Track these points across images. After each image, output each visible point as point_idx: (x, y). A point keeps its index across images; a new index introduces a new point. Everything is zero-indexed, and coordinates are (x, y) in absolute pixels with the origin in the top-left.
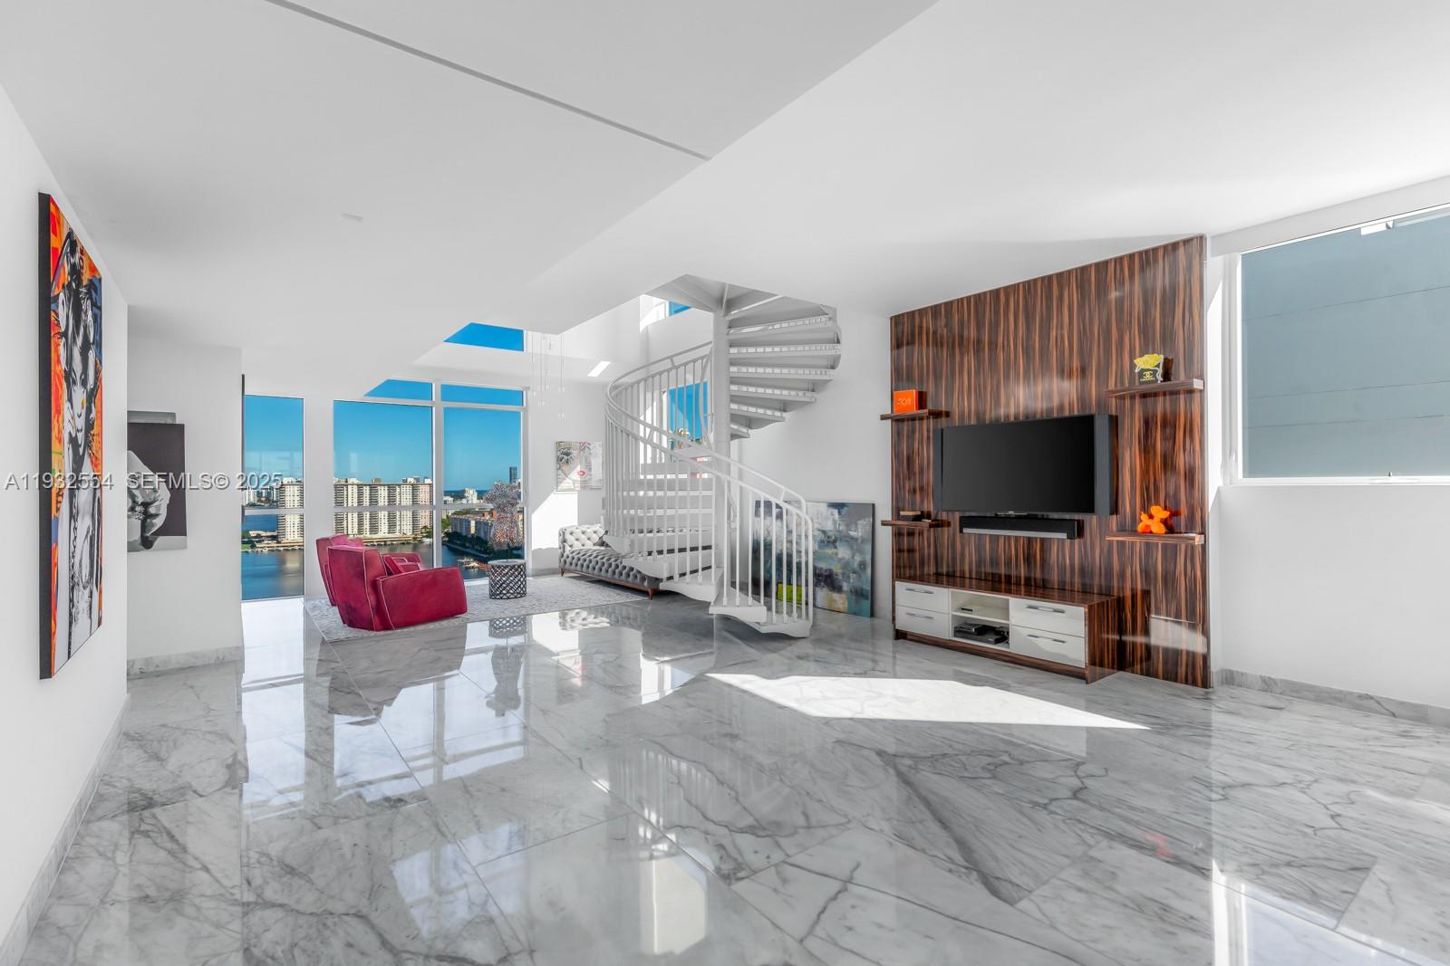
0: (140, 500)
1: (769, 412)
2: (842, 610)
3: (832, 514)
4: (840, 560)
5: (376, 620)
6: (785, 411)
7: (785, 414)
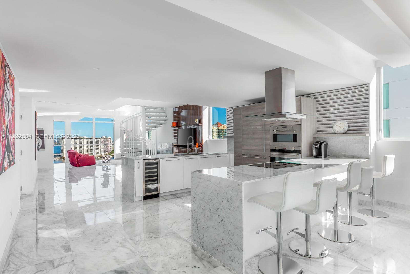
0: (37, 142)
1: (158, 125)
5: (77, 165)
7: (161, 125)
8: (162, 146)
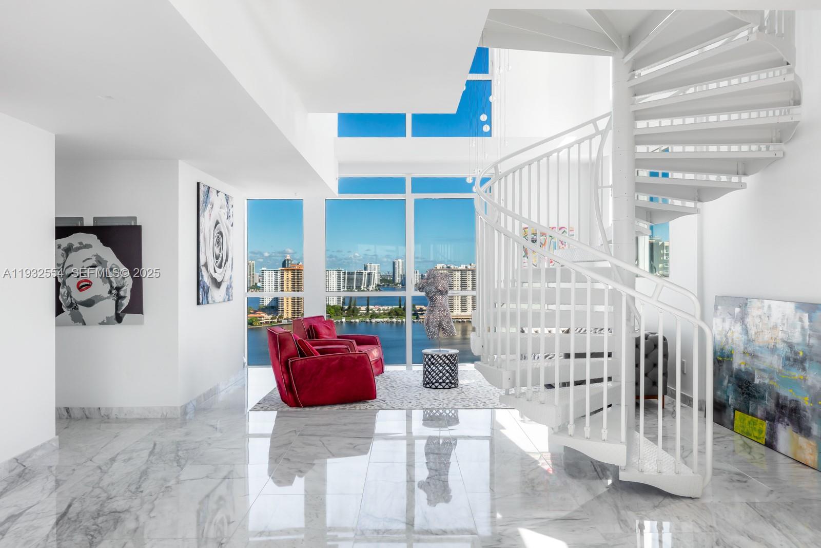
0: (115, 285)
1: (724, 178)
2: (810, 463)
3: (801, 320)
4: (809, 388)
5: (290, 397)
6: (745, 174)
7: (744, 179)
8: (749, 320)
